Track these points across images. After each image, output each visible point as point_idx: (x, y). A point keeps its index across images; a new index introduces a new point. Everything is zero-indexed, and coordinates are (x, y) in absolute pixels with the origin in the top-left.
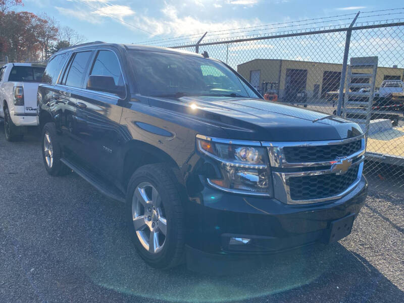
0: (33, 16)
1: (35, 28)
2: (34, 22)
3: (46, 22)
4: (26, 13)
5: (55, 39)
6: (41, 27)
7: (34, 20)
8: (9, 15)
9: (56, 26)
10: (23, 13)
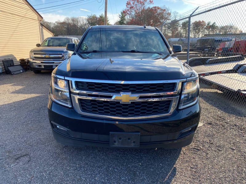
0: (158, 8)
1: (159, 15)
2: (159, 11)
3: (165, 10)
4: (155, 7)
5: (169, 19)
6: (162, 13)
7: (159, 10)
8: (147, 10)
9: (169, 12)
10: (154, 7)
